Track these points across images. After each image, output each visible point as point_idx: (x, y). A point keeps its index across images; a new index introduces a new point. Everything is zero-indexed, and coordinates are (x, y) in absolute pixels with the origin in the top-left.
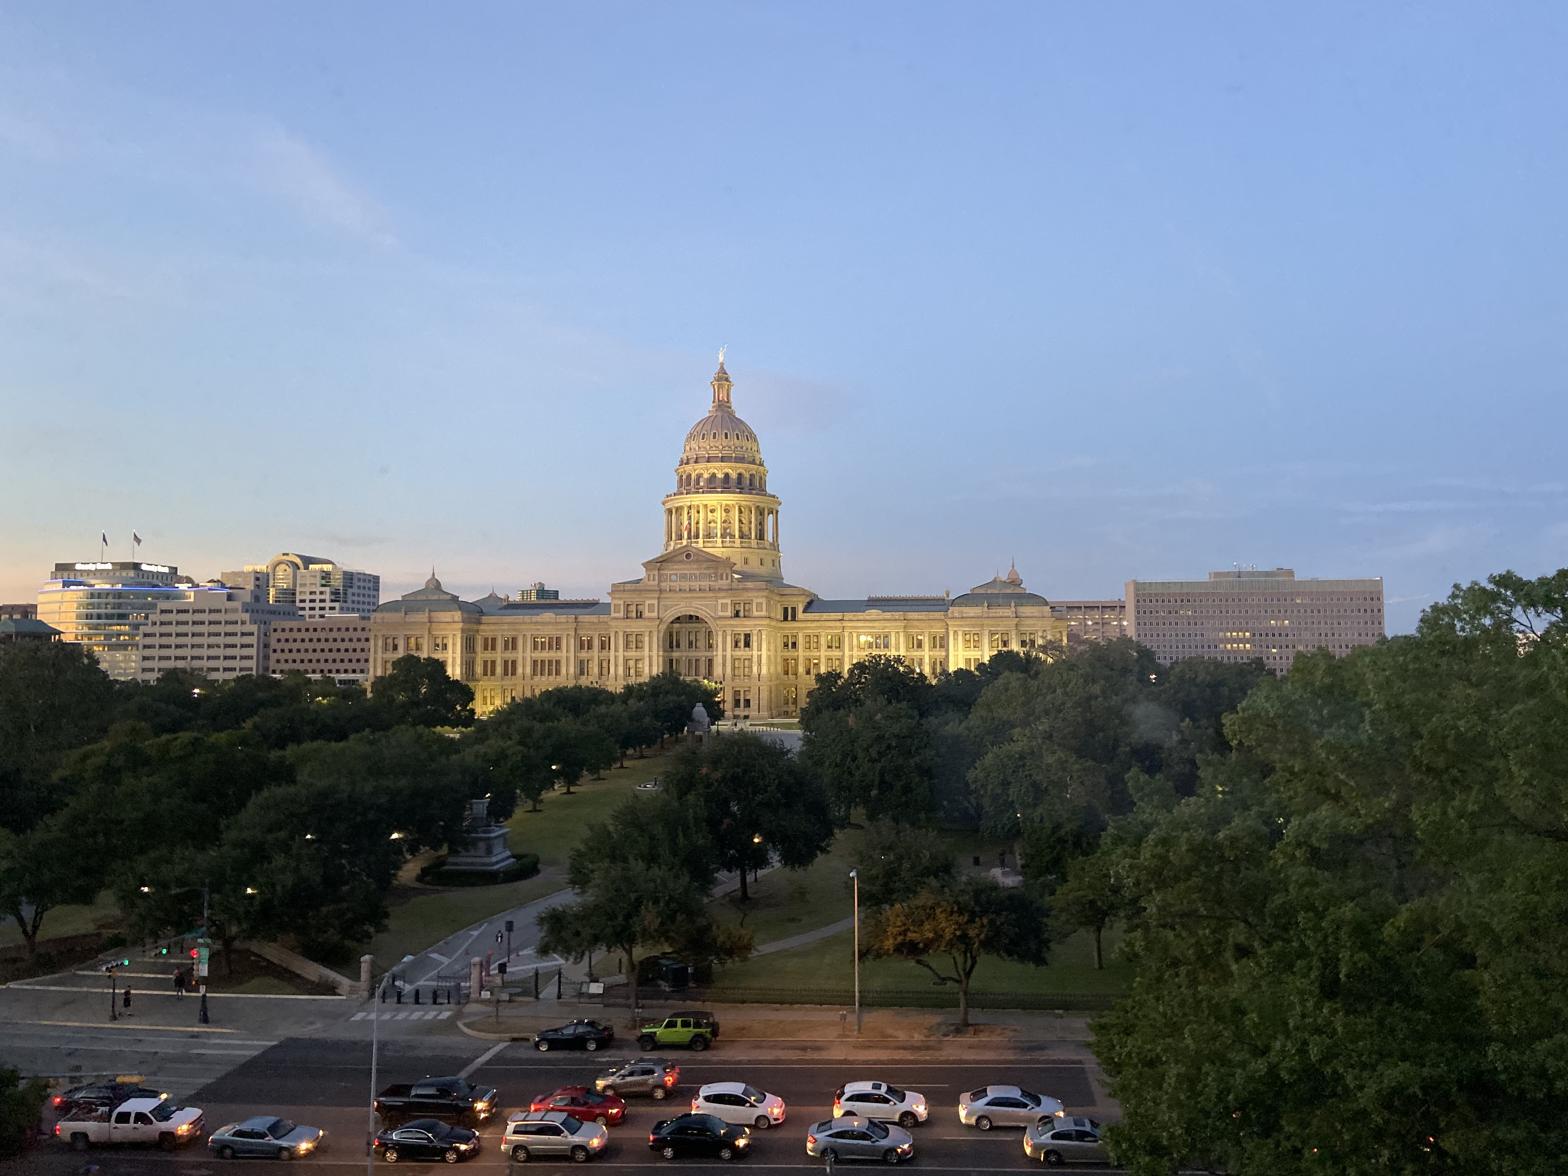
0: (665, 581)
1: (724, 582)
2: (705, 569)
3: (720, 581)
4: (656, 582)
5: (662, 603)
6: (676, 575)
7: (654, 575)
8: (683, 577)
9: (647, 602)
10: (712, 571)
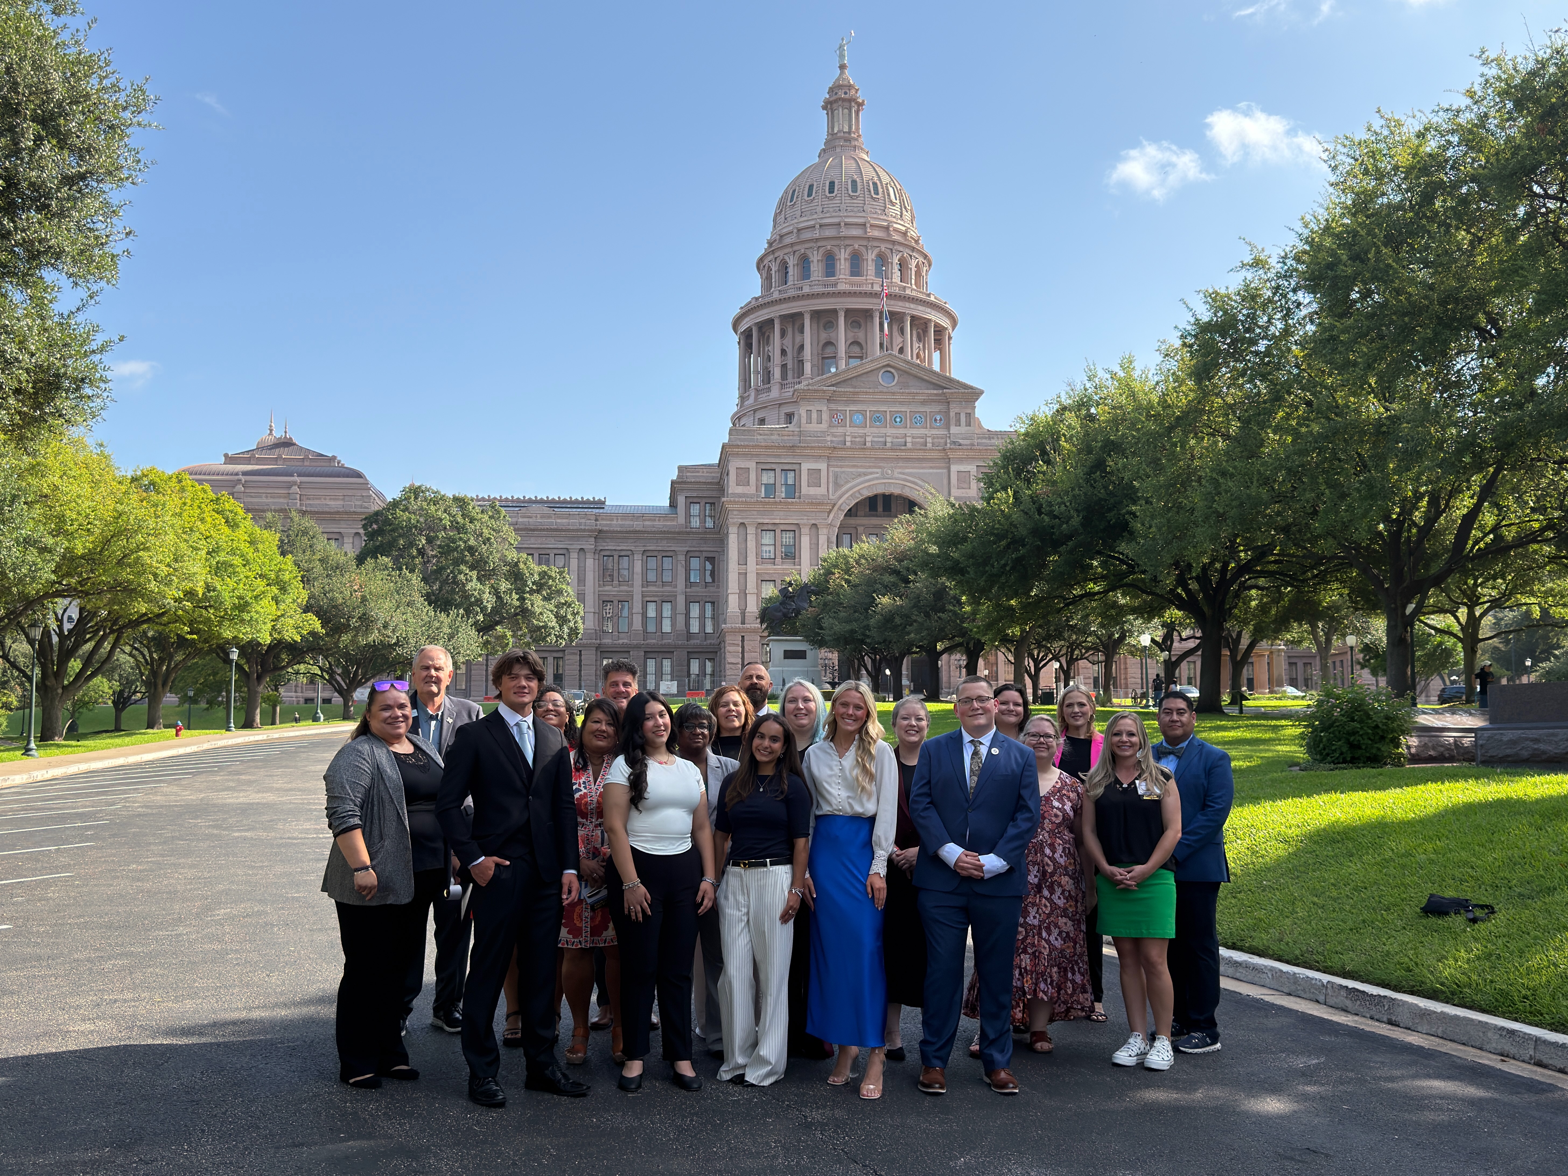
0: (842, 423)
1: (963, 429)
2: (924, 403)
3: (954, 430)
4: (824, 426)
5: (831, 469)
6: (863, 413)
7: (820, 412)
8: (878, 419)
9: (805, 467)
10: (936, 408)
